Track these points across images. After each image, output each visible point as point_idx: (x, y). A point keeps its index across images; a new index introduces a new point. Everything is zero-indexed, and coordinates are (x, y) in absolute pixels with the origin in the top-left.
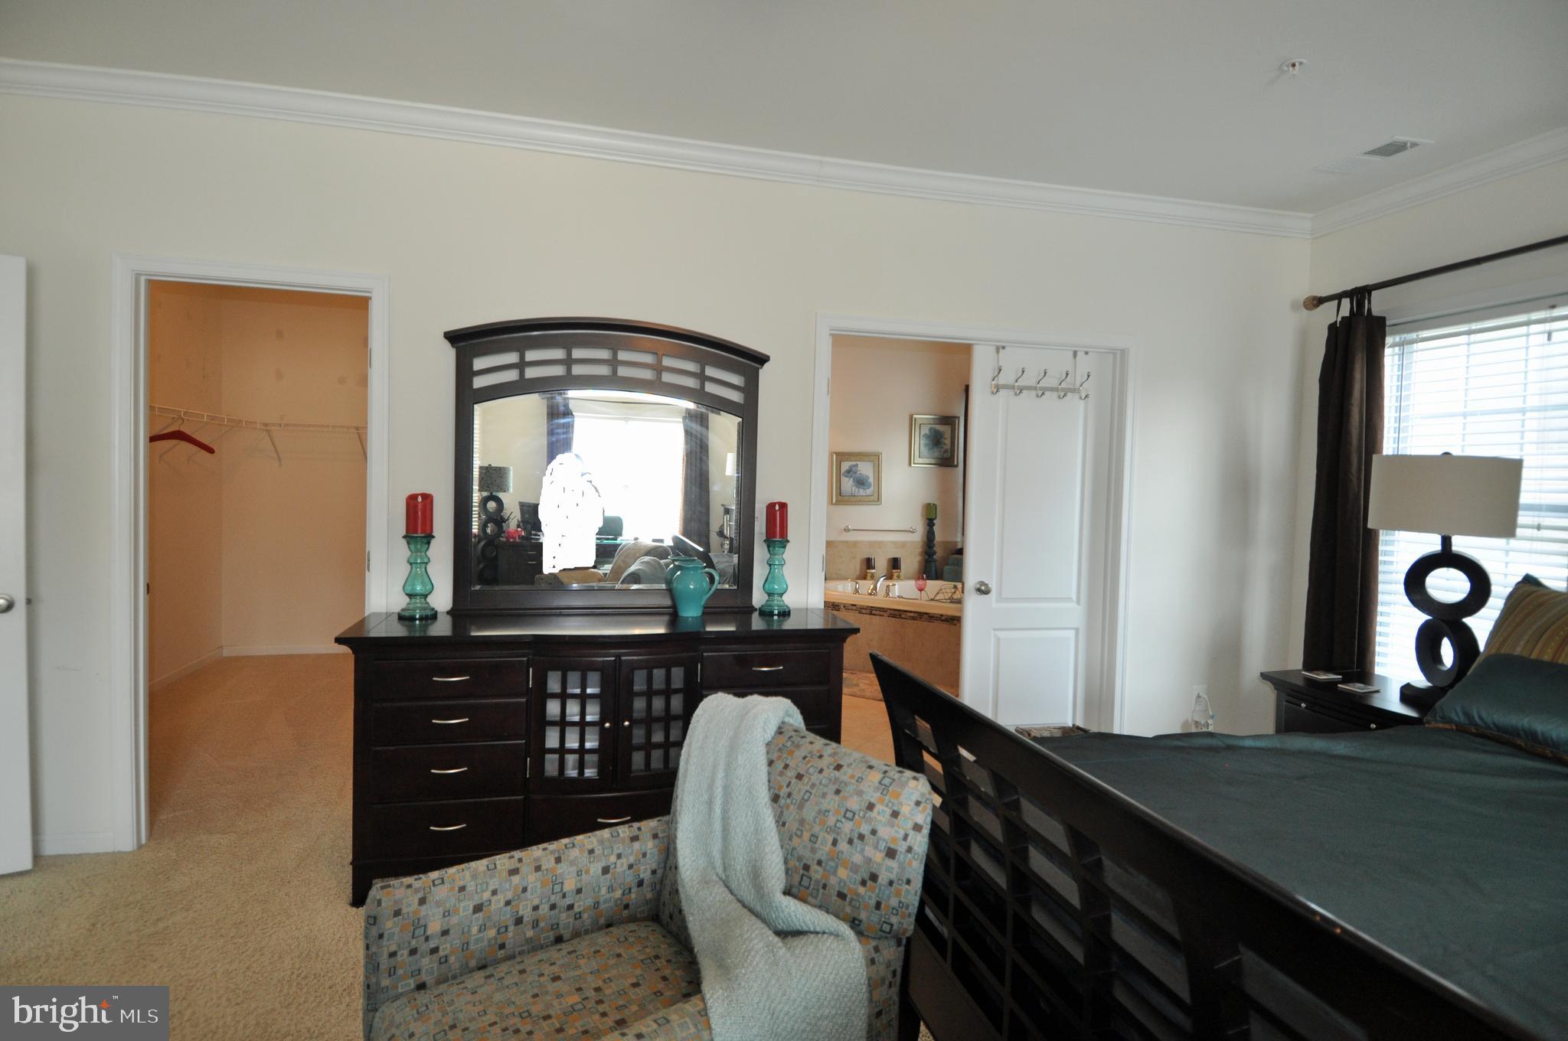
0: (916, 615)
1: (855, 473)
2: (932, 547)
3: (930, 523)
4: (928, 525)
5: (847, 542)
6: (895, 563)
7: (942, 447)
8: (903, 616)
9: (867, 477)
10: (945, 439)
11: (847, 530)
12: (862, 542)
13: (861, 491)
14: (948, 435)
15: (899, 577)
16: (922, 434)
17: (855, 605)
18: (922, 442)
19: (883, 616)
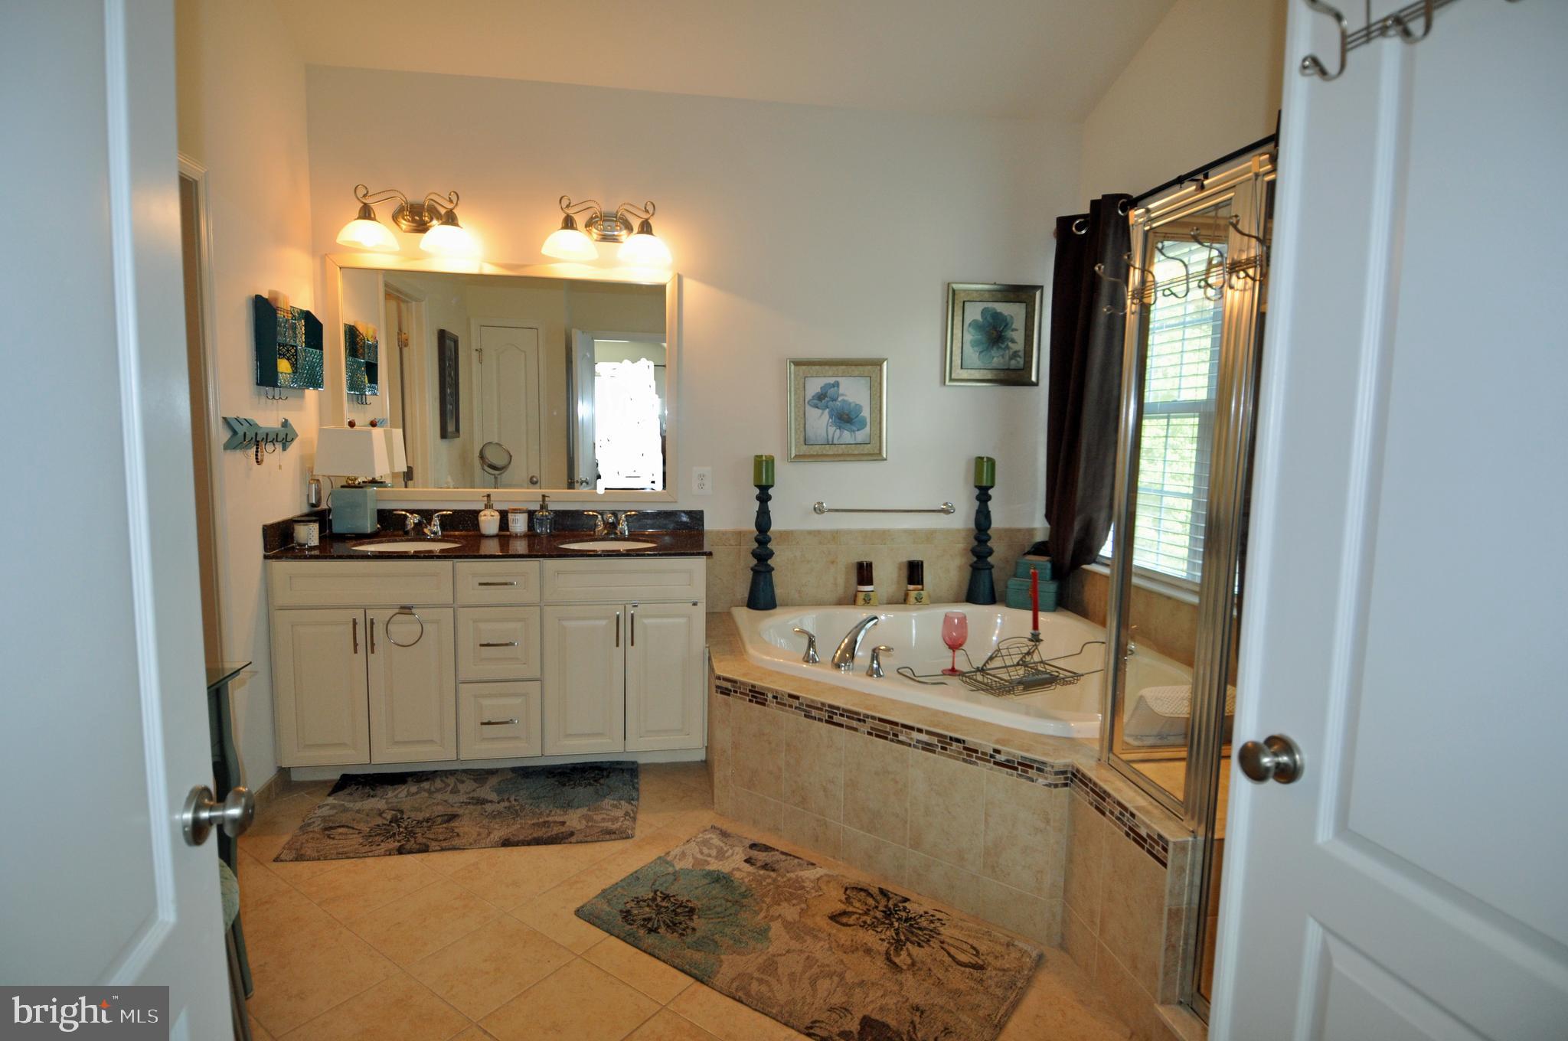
0: (934, 740)
1: (834, 400)
2: (986, 541)
3: (983, 495)
4: (978, 498)
5: (819, 532)
6: (914, 572)
7: (1007, 347)
8: (901, 738)
9: (859, 408)
10: (1013, 330)
11: (819, 510)
12: (849, 532)
13: (846, 434)
14: (1019, 323)
15: (919, 600)
16: (967, 322)
17: (797, 698)
18: (968, 337)
19: (856, 730)
